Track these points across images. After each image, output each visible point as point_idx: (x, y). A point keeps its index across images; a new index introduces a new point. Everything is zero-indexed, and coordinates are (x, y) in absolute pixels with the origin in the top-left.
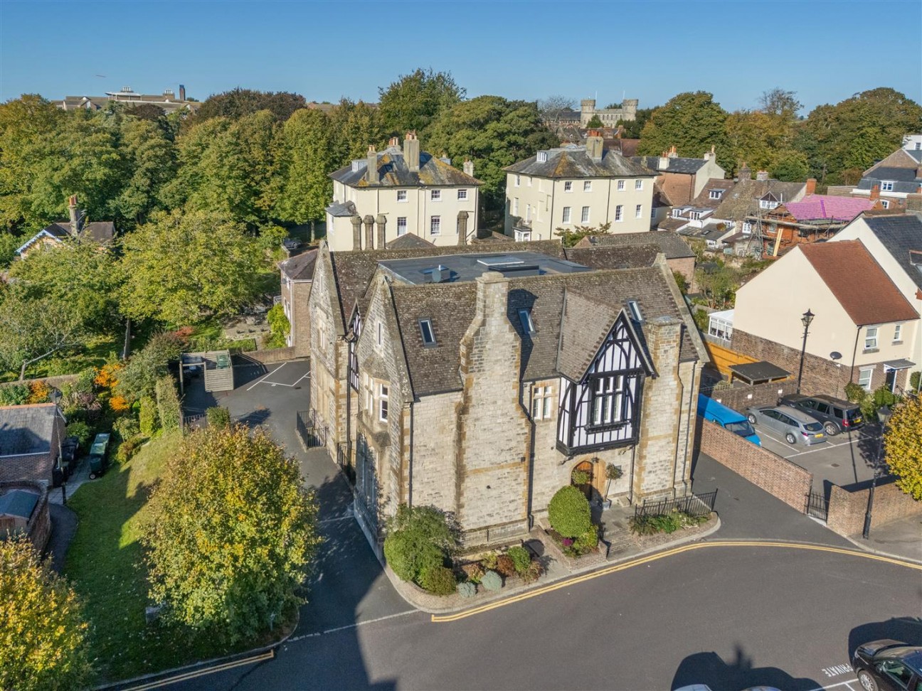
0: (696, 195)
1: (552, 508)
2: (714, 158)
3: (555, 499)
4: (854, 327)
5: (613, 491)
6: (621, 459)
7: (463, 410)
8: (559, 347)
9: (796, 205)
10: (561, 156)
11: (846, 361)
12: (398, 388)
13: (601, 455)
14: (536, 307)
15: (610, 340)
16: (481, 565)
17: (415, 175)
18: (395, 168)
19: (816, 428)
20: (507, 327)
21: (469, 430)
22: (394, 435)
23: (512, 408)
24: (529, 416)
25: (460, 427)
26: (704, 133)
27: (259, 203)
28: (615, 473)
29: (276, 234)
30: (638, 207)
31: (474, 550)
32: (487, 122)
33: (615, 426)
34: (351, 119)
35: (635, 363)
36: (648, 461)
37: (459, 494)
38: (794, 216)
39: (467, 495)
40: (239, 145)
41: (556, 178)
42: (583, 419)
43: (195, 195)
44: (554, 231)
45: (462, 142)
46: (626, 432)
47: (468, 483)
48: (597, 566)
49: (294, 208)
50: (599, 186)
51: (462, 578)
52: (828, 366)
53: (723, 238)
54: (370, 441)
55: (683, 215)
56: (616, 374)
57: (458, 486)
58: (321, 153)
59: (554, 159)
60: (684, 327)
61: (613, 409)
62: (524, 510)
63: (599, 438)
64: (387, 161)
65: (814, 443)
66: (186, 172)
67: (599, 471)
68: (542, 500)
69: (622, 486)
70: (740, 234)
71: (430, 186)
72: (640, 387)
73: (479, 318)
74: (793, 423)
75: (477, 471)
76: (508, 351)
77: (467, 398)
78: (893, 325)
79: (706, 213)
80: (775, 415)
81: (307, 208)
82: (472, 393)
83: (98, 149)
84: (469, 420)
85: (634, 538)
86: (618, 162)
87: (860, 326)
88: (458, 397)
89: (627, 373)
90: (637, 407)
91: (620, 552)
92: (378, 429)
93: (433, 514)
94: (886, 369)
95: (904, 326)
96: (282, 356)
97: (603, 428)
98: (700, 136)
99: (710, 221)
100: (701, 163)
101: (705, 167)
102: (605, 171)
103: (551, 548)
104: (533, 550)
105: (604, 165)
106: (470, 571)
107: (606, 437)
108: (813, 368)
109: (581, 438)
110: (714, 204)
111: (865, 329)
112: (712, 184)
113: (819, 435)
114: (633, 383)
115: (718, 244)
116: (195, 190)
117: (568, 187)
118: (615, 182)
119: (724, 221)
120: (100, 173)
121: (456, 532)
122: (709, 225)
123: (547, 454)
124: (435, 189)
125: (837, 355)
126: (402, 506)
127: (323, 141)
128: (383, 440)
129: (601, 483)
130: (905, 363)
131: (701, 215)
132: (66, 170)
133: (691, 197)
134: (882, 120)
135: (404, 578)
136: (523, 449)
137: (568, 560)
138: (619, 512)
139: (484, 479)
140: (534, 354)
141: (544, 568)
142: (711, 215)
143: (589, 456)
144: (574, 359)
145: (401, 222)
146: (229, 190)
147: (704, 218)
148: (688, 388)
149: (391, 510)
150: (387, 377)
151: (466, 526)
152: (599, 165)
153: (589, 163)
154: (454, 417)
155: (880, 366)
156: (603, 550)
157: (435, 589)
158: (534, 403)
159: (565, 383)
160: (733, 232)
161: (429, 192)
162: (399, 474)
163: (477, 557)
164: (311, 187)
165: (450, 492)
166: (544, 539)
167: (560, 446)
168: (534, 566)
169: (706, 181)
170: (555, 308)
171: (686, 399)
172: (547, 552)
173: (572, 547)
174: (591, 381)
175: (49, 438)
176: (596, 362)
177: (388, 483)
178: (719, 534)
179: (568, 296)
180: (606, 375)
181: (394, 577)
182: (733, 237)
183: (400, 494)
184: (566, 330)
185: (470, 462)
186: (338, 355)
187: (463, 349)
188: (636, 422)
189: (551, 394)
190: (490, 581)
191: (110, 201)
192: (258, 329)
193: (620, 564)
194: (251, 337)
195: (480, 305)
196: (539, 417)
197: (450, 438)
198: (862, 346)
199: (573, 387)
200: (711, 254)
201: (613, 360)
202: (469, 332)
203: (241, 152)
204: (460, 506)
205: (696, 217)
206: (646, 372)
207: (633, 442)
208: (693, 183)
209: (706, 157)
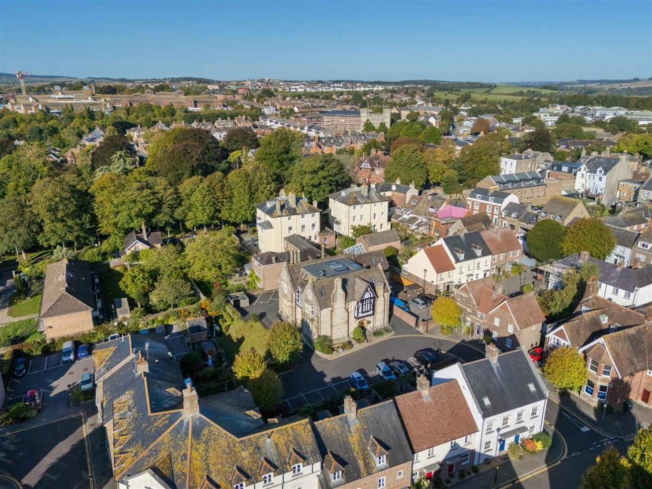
0: (407, 202)
1: (354, 333)
2: (414, 186)
3: (354, 330)
4: (436, 274)
5: (369, 327)
6: (370, 319)
7: (332, 311)
8: (354, 293)
9: (440, 212)
10: (351, 194)
11: (435, 284)
12: (316, 308)
13: (365, 318)
14: (348, 283)
15: (366, 291)
16: (338, 347)
17: (294, 209)
18: (286, 207)
19: (424, 304)
20: (342, 290)
21: (333, 316)
22: (316, 319)
23: (344, 310)
24: (347, 311)
25: (331, 315)
26: (414, 165)
27: (220, 215)
28: (369, 322)
29: (230, 230)
30: (382, 213)
31: (335, 344)
32: (318, 170)
33: (368, 311)
34: (258, 173)
35: (372, 296)
36: (377, 319)
37: (331, 331)
38: (439, 217)
39: (333, 331)
40: (211, 190)
41: (350, 205)
42: (360, 310)
43: (190, 213)
44: (350, 227)
45: (308, 181)
46: (371, 312)
47: (334, 328)
48: (365, 345)
49: (236, 217)
50: (366, 207)
51: (334, 350)
52: (431, 285)
53: (416, 223)
54: (308, 320)
55: (401, 212)
56: (368, 299)
57: (331, 329)
58: (247, 191)
59: (348, 195)
60: (385, 284)
61: (367, 307)
62: (347, 334)
63: (364, 314)
64: (283, 204)
65: (423, 309)
66: (186, 203)
67: (365, 322)
68: (351, 331)
69: (371, 325)
70: (422, 222)
71: (300, 214)
72: (374, 301)
73: (335, 289)
74: (418, 303)
75: (336, 325)
76: (342, 296)
77: (333, 309)
78: (448, 272)
79: (409, 212)
80: (414, 301)
81: (242, 216)
82: (334, 307)
83: (149, 198)
84: (333, 313)
85: (374, 338)
86: (374, 195)
87: (438, 274)
88: (331, 308)
89: (371, 298)
90: (374, 306)
91: (370, 341)
92: (311, 317)
93: (325, 336)
94: (447, 284)
95: (451, 272)
96: (260, 292)
97: (365, 312)
98: (412, 166)
99: (411, 215)
100: (408, 189)
101: (410, 190)
102: (369, 200)
103: (354, 342)
104: (350, 343)
105: (369, 197)
106: (335, 349)
107: (366, 314)
108: (427, 285)
109: (360, 315)
110: (413, 207)
111: (439, 274)
112: (413, 197)
113: (424, 306)
114: (372, 300)
115: (414, 227)
116: (190, 211)
117: (354, 208)
118: (373, 204)
119: (416, 216)
120: (151, 209)
121: (331, 340)
122: (411, 217)
123: (352, 319)
124: (302, 215)
125: (433, 282)
126: (318, 336)
127: (247, 186)
128: (312, 320)
129: (365, 325)
130: (452, 282)
131: (408, 213)
132: (136, 209)
133: (405, 203)
134: (490, 152)
135: (321, 352)
136: (346, 319)
137: (358, 344)
138: (370, 332)
139: (338, 327)
140: (348, 295)
141: (352, 347)
142: (411, 213)
143: (362, 319)
144: (358, 296)
145: (290, 228)
146: (207, 211)
147: (408, 215)
148: (386, 299)
149: (315, 337)
150: (313, 305)
151: (333, 339)
152: (366, 197)
153: (362, 197)
154: (330, 313)
155: (445, 284)
156: (366, 341)
157: (328, 353)
158: (348, 308)
159: (356, 302)
160: (419, 221)
161: (300, 216)
162: (317, 328)
163: (337, 346)
164: (243, 206)
165: (329, 331)
166: (352, 340)
167: (355, 317)
168: (350, 346)
169: (411, 195)
170: (353, 282)
171: (386, 302)
172: (353, 343)
173: (359, 341)
174: (362, 301)
175: (206, 327)
176: (363, 297)
177: (314, 331)
178: (394, 335)
179: (356, 279)
180: (366, 299)
181: (317, 352)
182: (419, 223)
183: (318, 333)
184: (356, 288)
185: (334, 323)
186: (292, 296)
187: (332, 297)
188: (374, 310)
189: (353, 305)
190: (340, 350)
191: (153, 219)
192: (241, 278)
193: (370, 344)
194: (240, 282)
195: (335, 286)
196: (350, 310)
197: (329, 318)
198: (439, 279)
199: (358, 303)
200: (410, 232)
201: (367, 296)
202: (333, 293)
203: (212, 194)
204: (332, 334)
205: (406, 214)
206: (375, 297)
207: (373, 314)
208: (405, 197)
209: (411, 186)
